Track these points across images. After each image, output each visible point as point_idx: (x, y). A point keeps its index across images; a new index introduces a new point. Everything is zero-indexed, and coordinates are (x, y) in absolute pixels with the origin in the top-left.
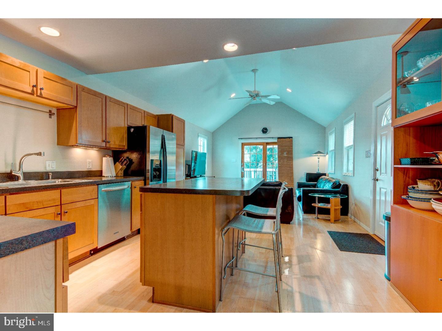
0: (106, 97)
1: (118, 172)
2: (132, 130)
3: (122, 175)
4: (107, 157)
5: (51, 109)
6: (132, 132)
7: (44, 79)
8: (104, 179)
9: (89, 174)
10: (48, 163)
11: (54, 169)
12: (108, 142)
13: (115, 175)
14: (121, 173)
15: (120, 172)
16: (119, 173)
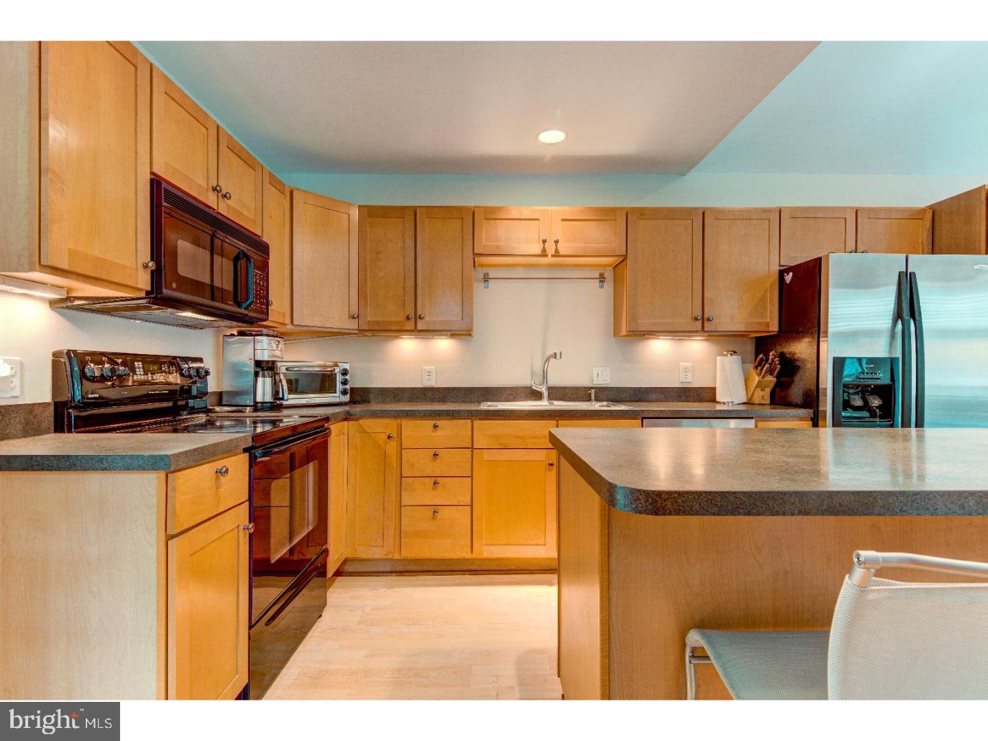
0: (704, 213)
1: (753, 393)
2: (788, 278)
3: (768, 402)
4: (726, 355)
5: (601, 271)
6: (788, 282)
7: (563, 222)
8: (719, 407)
9: (685, 393)
10: (595, 371)
11: (606, 382)
12: (709, 320)
13: (745, 401)
14: (764, 395)
15: (759, 393)
16: (756, 395)
